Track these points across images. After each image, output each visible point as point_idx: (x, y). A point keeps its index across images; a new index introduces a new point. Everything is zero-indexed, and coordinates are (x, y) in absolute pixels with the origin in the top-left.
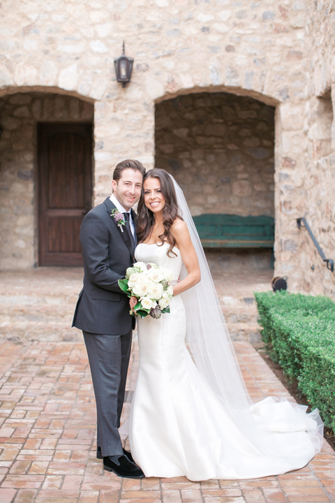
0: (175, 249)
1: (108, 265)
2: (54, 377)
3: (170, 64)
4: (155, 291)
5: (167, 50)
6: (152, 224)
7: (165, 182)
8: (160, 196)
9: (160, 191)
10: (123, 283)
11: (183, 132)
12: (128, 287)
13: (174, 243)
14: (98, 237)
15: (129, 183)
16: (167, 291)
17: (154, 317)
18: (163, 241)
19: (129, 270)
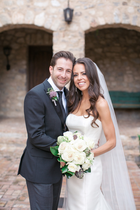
0: (98, 121)
1: (44, 131)
2: (22, 185)
3: (93, 12)
4: (79, 159)
5: (91, 5)
6: (79, 100)
7: (89, 67)
8: (85, 77)
9: (85, 74)
10: (55, 149)
11: (100, 50)
12: (58, 153)
13: (97, 116)
14: (35, 110)
15: (61, 69)
16: (88, 158)
17: (78, 177)
18: (89, 115)
19: (60, 138)
